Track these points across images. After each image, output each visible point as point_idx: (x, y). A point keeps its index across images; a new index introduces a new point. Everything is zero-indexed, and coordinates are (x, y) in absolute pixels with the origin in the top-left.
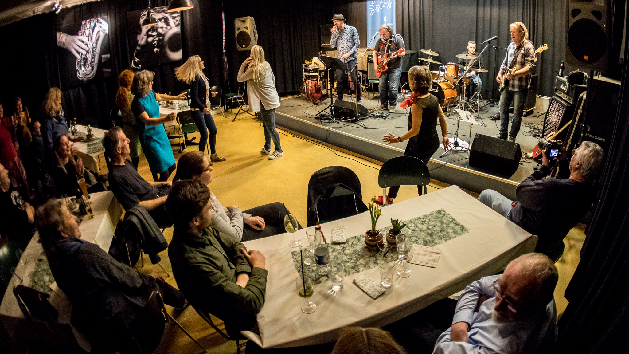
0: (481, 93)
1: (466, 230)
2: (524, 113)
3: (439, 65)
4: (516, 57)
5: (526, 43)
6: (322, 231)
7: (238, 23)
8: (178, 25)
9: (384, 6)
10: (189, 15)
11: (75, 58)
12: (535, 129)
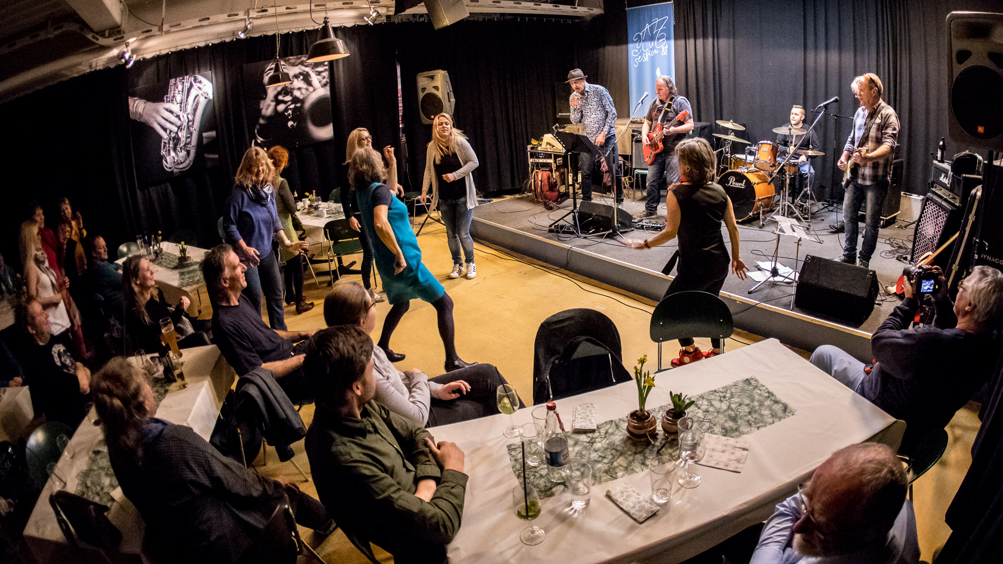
0: (812, 190)
1: (791, 411)
2: (882, 222)
3: (746, 145)
4: (868, 130)
5: (883, 107)
6: (558, 412)
7: (422, 81)
8: (324, 85)
9: (656, 52)
10: (343, 68)
11: (160, 137)
12: (900, 247)
